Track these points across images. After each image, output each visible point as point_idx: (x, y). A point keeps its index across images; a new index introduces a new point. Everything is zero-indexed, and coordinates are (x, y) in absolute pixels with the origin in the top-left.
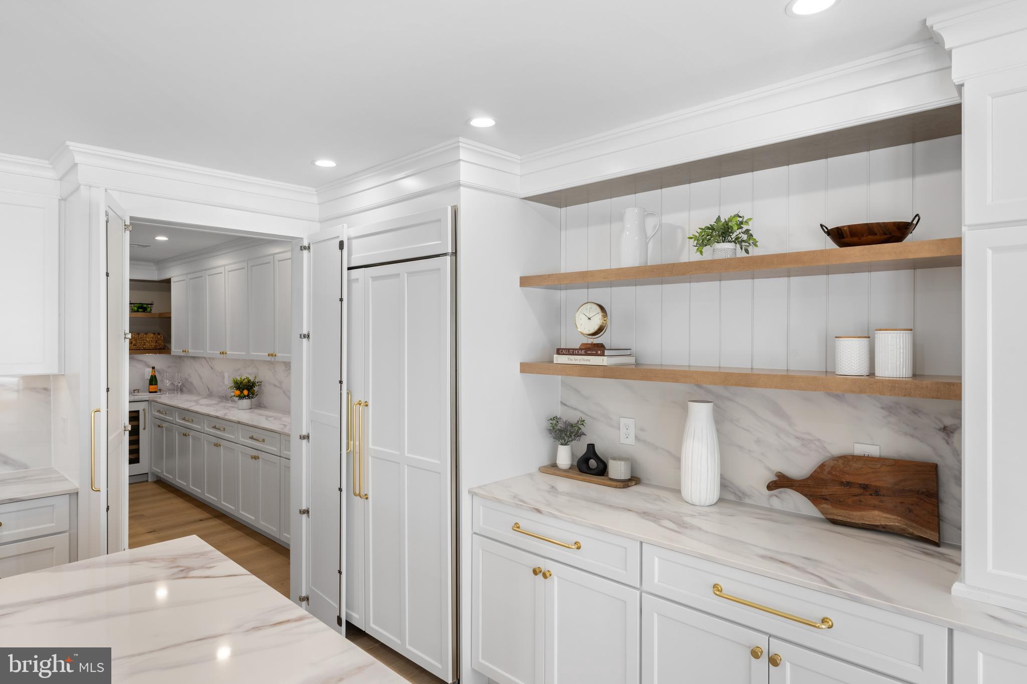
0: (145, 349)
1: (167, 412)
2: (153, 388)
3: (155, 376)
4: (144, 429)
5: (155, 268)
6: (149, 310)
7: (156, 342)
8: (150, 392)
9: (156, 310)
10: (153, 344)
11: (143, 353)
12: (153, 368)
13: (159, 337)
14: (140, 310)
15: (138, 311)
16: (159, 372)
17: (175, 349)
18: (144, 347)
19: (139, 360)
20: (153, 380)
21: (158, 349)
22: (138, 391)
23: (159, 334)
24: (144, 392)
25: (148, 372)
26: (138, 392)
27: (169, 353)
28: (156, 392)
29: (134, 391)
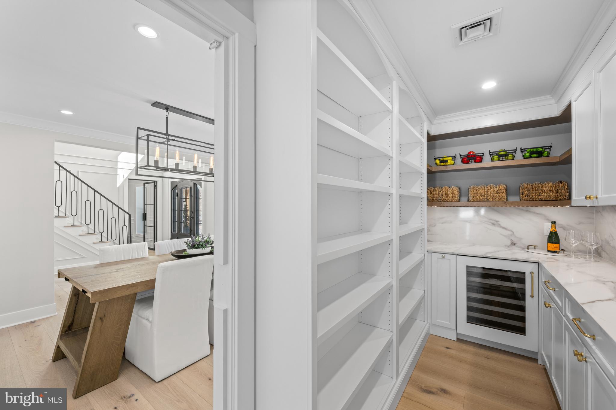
0: (540, 200)
1: (556, 289)
2: (552, 246)
3: (556, 233)
4: (532, 296)
5: (553, 101)
6: (545, 154)
7: (557, 192)
8: (549, 251)
9: (557, 153)
10: (553, 195)
11: (536, 206)
12: (554, 223)
13: (561, 185)
14: (533, 155)
15: (531, 157)
16: (564, 228)
17: (577, 197)
18: (540, 197)
19: (537, 213)
20: (553, 238)
21: (560, 200)
22: (535, 247)
23: (561, 182)
24: (542, 249)
25: (547, 228)
26: (535, 249)
27: (570, 204)
28: (556, 252)
29: (528, 246)
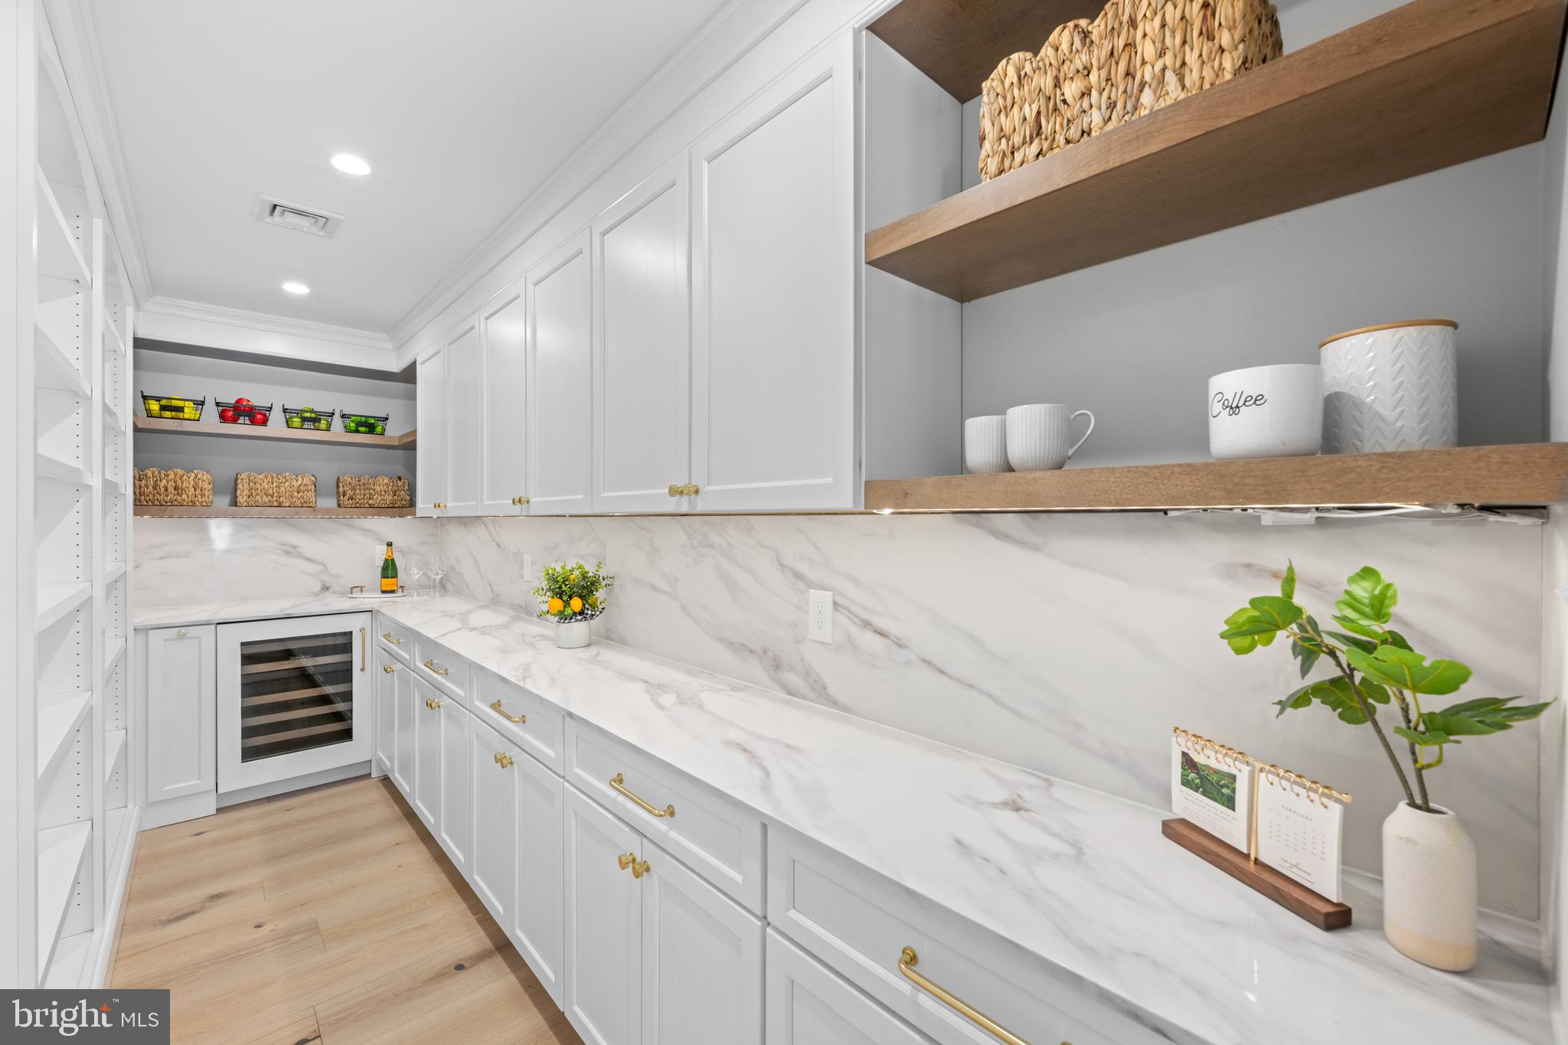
0: (371, 506)
1: (401, 641)
2: (388, 583)
3: (393, 560)
4: (363, 670)
5: (390, 346)
6: (379, 429)
7: (395, 495)
8: (383, 592)
9: (394, 431)
10: (389, 498)
11: (365, 516)
12: (390, 544)
13: (400, 483)
14: (362, 429)
15: (357, 431)
16: (402, 553)
17: (423, 506)
18: (370, 502)
19: (365, 530)
20: (389, 569)
21: (399, 507)
22: (361, 589)
23: (400, 479)
24: (373, 590)
25: (380, 553)
26: (362, 591)
27: (414, 514)
28: (393, 592)
29: (352, 589)
